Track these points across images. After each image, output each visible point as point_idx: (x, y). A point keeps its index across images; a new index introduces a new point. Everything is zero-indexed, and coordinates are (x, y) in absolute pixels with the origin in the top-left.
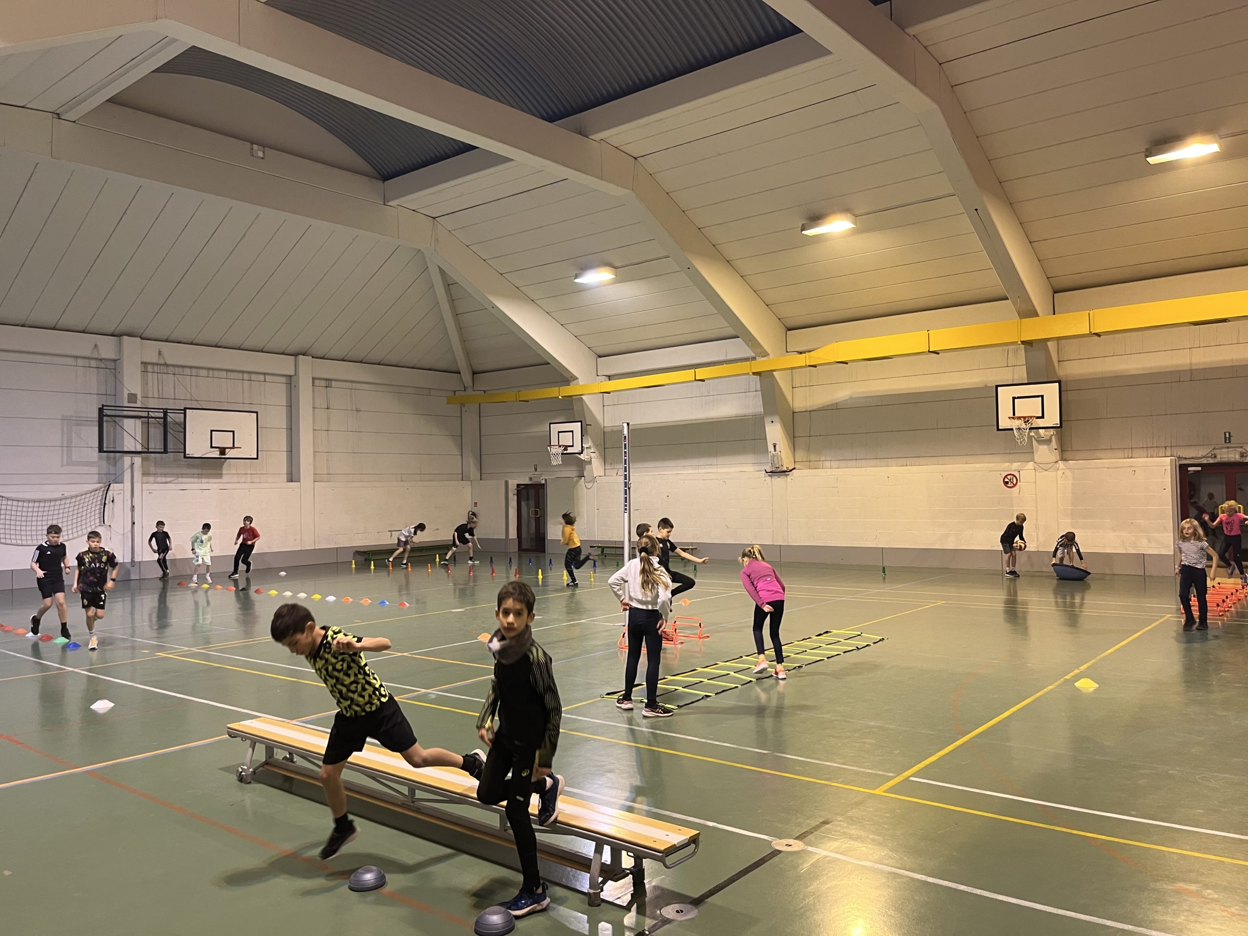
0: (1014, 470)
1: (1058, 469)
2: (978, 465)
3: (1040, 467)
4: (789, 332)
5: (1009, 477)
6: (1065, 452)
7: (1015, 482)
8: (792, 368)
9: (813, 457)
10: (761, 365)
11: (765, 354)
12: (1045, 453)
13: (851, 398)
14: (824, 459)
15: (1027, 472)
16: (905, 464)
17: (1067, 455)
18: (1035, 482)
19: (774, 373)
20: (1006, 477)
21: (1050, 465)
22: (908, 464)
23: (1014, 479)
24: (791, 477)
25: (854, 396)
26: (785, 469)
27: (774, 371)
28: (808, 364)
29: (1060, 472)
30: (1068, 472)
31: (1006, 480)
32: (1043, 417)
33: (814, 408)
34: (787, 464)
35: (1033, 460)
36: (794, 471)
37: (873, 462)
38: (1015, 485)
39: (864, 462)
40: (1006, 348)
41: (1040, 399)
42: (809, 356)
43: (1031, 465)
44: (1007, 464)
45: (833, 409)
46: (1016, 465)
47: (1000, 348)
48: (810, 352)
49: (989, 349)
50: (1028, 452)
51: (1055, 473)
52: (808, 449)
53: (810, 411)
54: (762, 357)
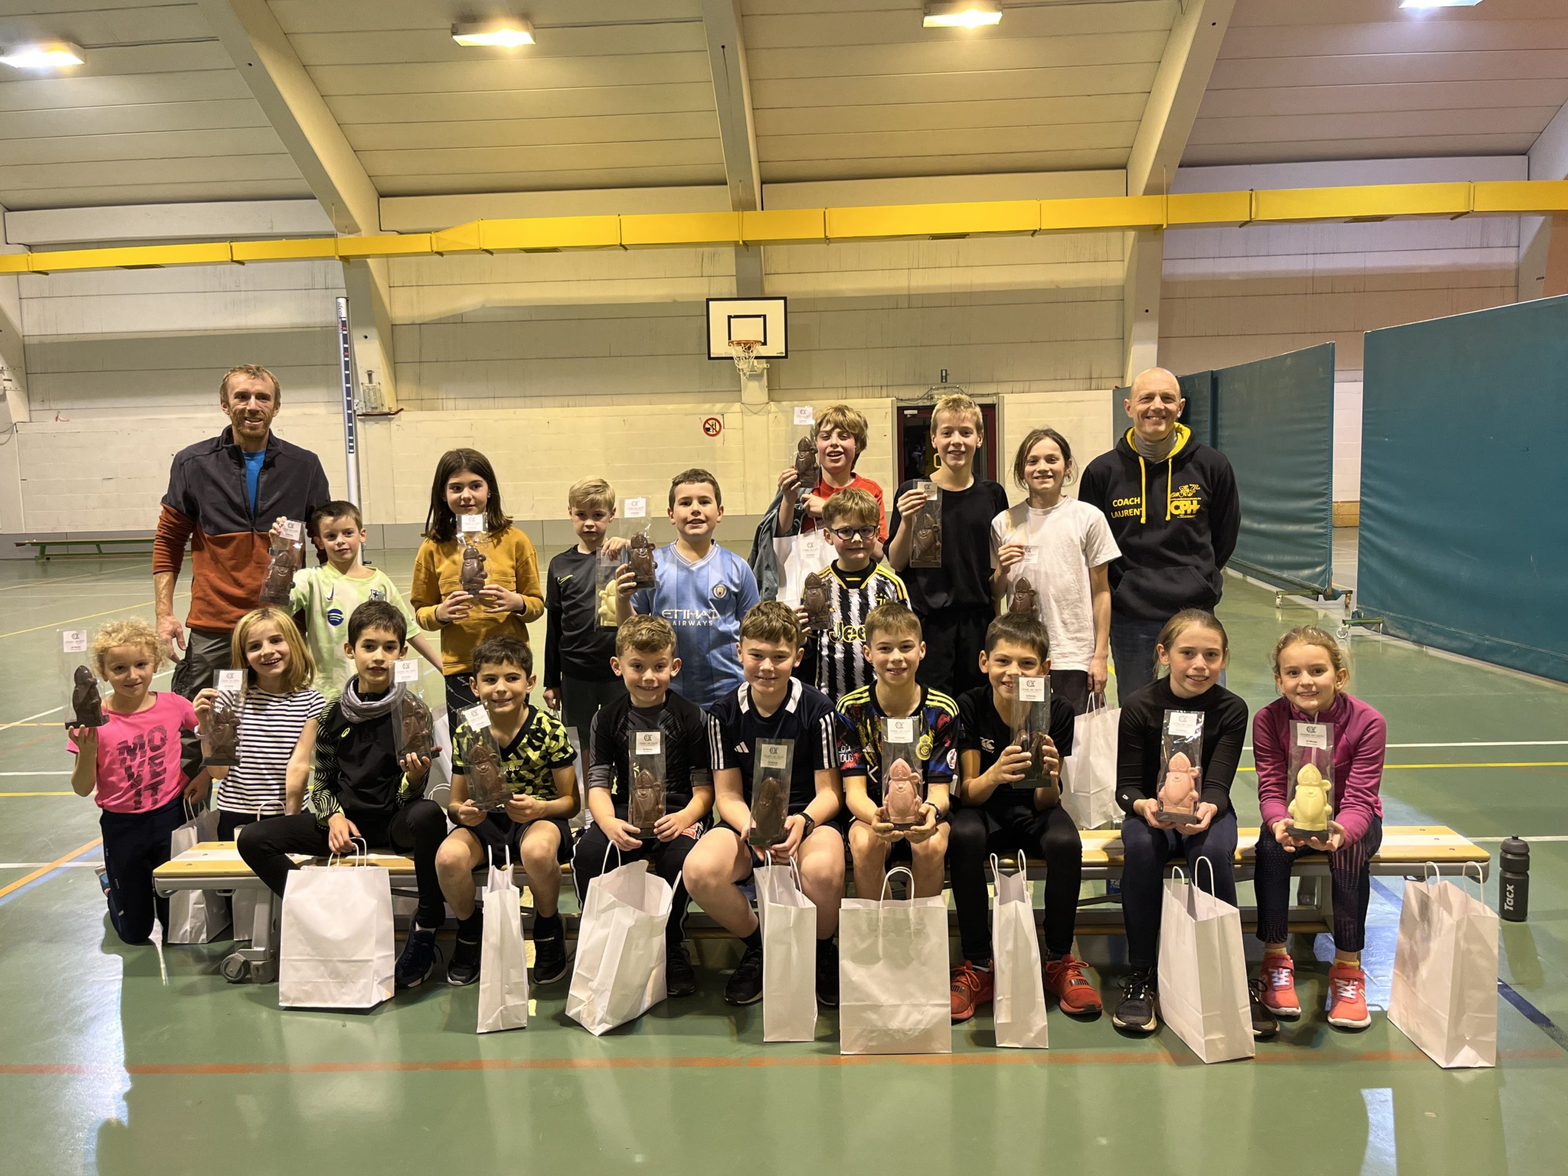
0: (717, 414)
1: (769, 412)
2: (670, 407)
3: (750, 409)
4: (381, 199)
5: (710, 422)
6: (774, 390)
7: (718, 429)
8: (388, 256)
9: (426, 393)
10: (349, 245)
11: (354, 229)
12: (754, 391)
13: (483, 307)
14: (444, 397)
15: (732, 416)
16: (566, 404)
17: (776, 395)
18: (743, 429)
19: (368, 260)
20: (707, 422)
21: (760, 407)
22: (571, 404)
23: (717, 424)
24: (398, 423)
25: (488, 305)
26: (386, 410)
27: (368, 256)
28: (435, 249)
29: (772, 416)
30: (780, 415)
31: (707, 426)
32: (765, 343)
33: (426, 320)
34: (389, 404)
35: (740, 400)
36: (402, 412)
37: (520, 401)
38: (718, 433)
39: (506, 402)
40: (700, 250)
41: (762, 319)
42: (437, 238)
43: (737, 407)
44: (707, 406)
45: (456, 322)
46: (718, 407)
47: (692, 250)
48: (437, 231)
49: (678, 250)
50: (735, 390)
51: (765, 417)
52: (419, 380)
53: (420, 324)
54: (349, 233)
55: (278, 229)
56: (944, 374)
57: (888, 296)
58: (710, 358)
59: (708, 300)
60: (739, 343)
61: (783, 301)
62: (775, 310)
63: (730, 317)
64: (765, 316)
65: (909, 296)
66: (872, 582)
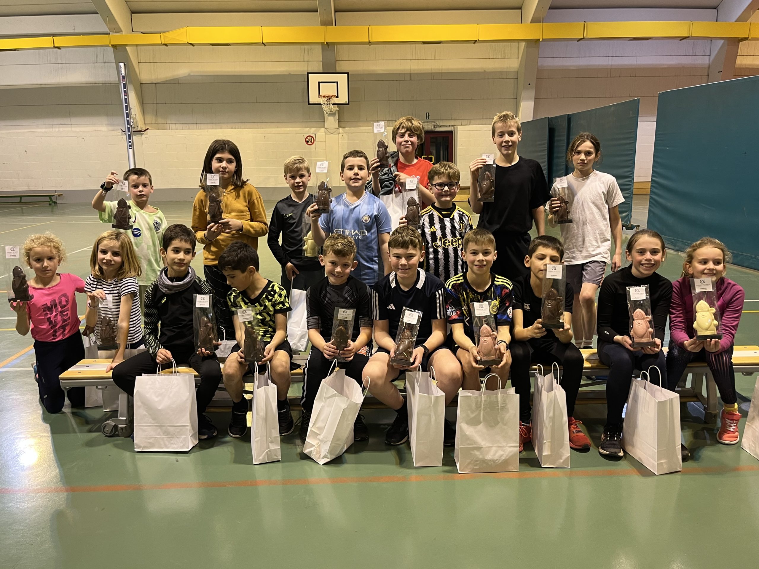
0: (312, 133)
1: (339, 133)
2: (288, 129)
3: (329, 131)
4: (133, 15)
5: (309, 138)
6: (342, 122)
7: (313, 141)
8: (137, 45)
9: (160, 121)
10: (117, 39)
11: (119, 31)
12: (331, 122)
13: (189, 75)
14: (170, 122)
15: (320, 134)
16: (234, 127)
17: (342, 124)
18: (325, 141)
19: (127, 47)
20: (307, 138)
21: (334, 130)
22: (236, 127)
23: (312, 139)
24: (146, 136)
25: (192, 74)
26: (139, 129)
27: (126, 45)
28: (163, 42)
29: (340, 135)
30: (344, 135)
31: (307, 140)
32: (337, 97)
33: (159, 81)
34: (141, 126)
35: (324, 127)
36: (148, 131)
37: (210, 126)
38: (313, 143)
39: (202, 126)
40: (303, 47)
41: (336, 84)
42: (164, 36)
43: (322, 130)
44: (307, 129)
45: (175, 82)
46: (313, 130)
47: (299, 46)
48: (164, 32)
49: (291, 46)
50: (322, 121)
51: (337, 135)
52: (156, 114)
53: (156, 83)
54: (116, 32)
55: (77, 31)
56: (427, 115)
57: (400, 74)
58: (309, 104)
59: (308, 73)
60: (324, 97)
61: (346, 75)
62: (343, 79)
63: (319, 83)
64: (337, 83)
65: (410, 74)
66: (456, 214)
